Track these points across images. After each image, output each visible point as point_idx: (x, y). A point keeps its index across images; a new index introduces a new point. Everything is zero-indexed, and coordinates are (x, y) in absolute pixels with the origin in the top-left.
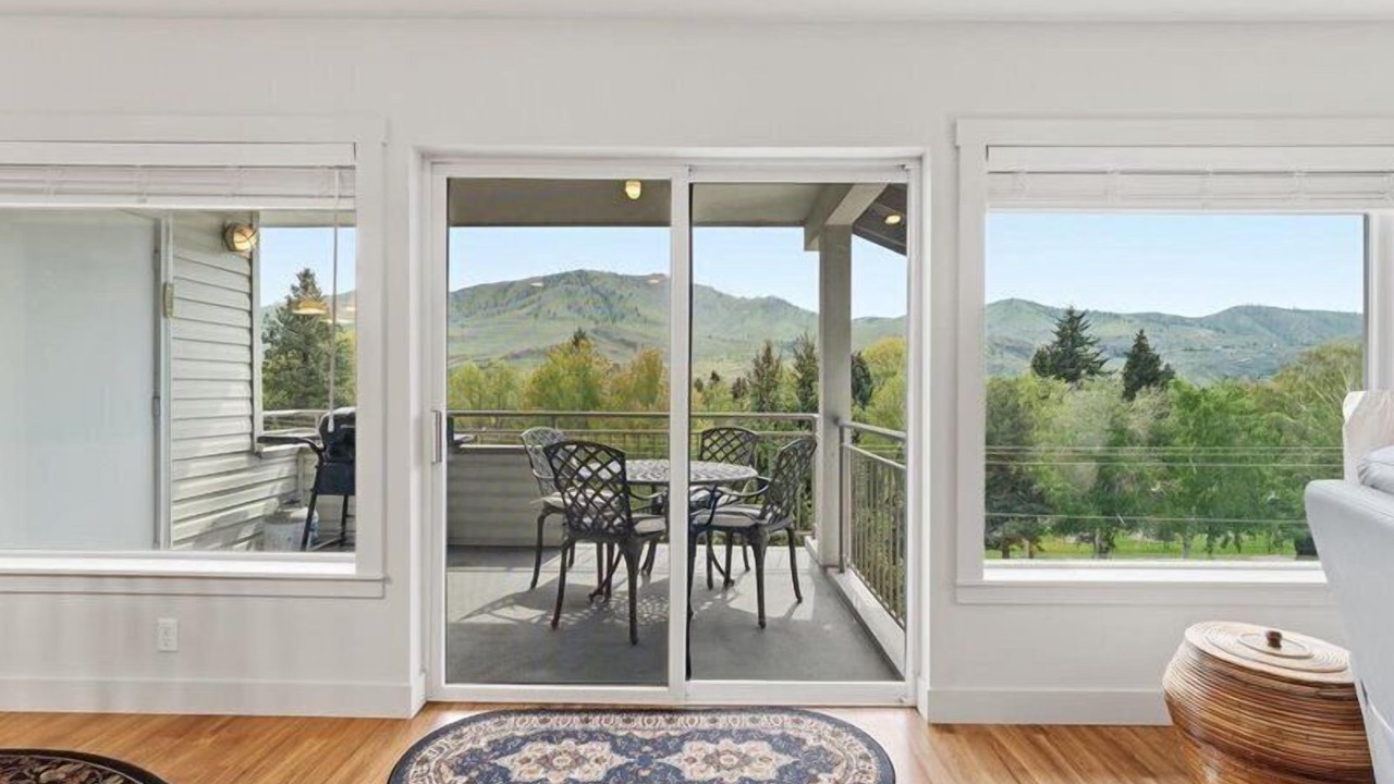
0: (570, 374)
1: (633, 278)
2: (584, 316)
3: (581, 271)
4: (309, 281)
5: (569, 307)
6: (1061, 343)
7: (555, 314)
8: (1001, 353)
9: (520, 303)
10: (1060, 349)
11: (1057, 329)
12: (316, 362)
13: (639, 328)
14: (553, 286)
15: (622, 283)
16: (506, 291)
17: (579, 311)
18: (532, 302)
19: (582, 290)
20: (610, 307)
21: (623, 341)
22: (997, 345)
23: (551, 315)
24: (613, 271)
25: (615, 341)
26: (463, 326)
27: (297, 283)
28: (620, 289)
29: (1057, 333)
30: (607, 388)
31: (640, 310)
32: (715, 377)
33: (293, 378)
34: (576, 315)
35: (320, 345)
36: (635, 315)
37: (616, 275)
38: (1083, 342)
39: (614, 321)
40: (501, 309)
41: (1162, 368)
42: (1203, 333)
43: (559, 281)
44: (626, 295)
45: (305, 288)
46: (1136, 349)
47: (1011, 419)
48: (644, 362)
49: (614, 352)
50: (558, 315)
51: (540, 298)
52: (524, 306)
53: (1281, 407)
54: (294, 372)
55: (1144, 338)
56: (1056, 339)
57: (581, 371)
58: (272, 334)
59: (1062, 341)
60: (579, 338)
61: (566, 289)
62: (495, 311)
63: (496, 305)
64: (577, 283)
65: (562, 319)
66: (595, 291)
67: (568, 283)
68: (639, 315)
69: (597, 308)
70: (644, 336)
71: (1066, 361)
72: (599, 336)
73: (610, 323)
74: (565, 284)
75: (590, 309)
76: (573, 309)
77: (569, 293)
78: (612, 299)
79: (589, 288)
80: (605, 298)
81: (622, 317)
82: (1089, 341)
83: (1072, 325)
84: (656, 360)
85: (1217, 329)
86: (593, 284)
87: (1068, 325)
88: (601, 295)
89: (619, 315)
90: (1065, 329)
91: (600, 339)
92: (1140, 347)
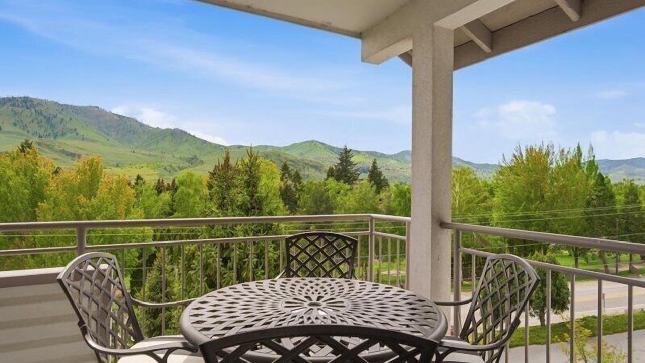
0: (17, 175)
2: (29, 132)
5: (15, 124)
6: (341, 164)
8: (308, 169)
10: (340, 167)
11: (339, 157)
13: (78, 143)
15: (63, 110)
17: (25, 127)
19: (27, 112)
20: (53, 126)
21: (63, 152)
22: (306, 164)
25: (56, 151)
28: (61, 113)
29: (339, 159)
30: (53, 186)
31: (78, 131)
32: (139, 178)
34: (21, 131)
36: (75, 133)
38: (351, 164)
39: (55, 138)
41: (382, 178)
42: (393, 162)
43: (5, 103)
44: (66, 119)
46: (373, 168)
47: (326, 204)
48: (87, 167)
49: (56, 159)
50: (4, 129)
55: (376, 163)
56: (339, 162)
57: (27, 172)
59: (341, 163)
60: (25, 147)
64: (23, 107)
66: (39, 113)
67: (13, 105)
68: (77, 134)
69: (40, 126)
70: (81, 149)
71: (343, 174)
72: (43, 147)
73: (52, 139)
74: (11, 106)
75: (34, 127)
76: (18, 126)
77: (16, 114)
78: (54, 121)
79: (34, 111)
80: (48, 120)
81: (63, 135)
82: (354, 163)
83: (345, 155)
84: (98, 166)
85: (398, 161)
86: (37, 109)
87: (344, 155)
88: (45, 117)
89: (60, 133)
90: (343, 157)
91: (44, 149)
92: (375, 167)
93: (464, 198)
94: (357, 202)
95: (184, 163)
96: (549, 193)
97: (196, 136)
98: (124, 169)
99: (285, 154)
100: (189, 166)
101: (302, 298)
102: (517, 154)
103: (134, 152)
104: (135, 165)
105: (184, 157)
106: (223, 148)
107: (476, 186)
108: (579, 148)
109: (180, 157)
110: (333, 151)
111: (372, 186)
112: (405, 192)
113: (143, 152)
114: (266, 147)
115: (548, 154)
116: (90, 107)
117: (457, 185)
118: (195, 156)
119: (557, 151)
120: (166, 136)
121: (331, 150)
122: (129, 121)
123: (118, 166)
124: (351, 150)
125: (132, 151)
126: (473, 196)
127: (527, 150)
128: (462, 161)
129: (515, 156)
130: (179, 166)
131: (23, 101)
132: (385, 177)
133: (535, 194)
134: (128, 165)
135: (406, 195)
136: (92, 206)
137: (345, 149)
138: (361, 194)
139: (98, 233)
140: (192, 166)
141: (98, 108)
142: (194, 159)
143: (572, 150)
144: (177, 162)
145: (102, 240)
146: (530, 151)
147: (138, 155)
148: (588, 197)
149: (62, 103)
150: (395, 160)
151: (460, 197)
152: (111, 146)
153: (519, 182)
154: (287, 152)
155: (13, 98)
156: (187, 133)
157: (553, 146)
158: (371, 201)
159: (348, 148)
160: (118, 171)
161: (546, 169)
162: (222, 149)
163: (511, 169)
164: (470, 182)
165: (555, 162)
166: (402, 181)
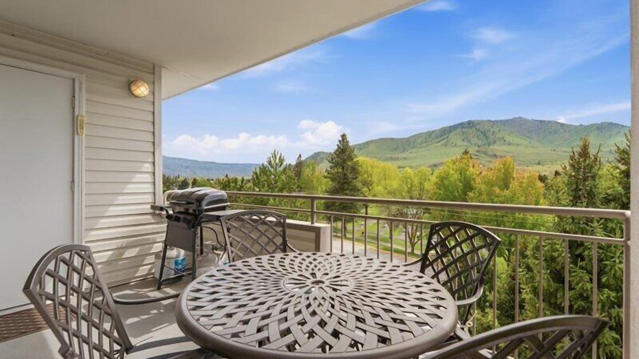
0: (456, 173)
1: (501, 121)
2: (471, 144)
3: (470, 121)
4: (344, 137)
5: (463, 140)
7: (456, 144)
9: (438, 140)
12: (347, 170)
13: (506, 148)
14: (454, 130)
15: (494, 125)
16: (430, 135)
17: (469, 141)
18: (443, 139)
19: (471, 130)
20: (487, 137)
21: (494, 155)
23: (454, 144)
24: (488, 119)
25: (490, 156)
26: (411, 153)
27: (341, 139)
28: (492, 127)
30: (478, 180)
31: (505, 139)
33: (339, 176)
35: (348, 163)
36: (503, 141)
37: (490, 121)
39: (489, 146)
40: (429, 143)
43: (457, 128)
44: (497, 131)
45: (343, 140)
48: (502, 166)
49: (490, 162)
50: (457, 144)
51: (448, 137)
52: (439, 142)
54: (339, 174)
57: (463, 172)
58: (332, 160)
60: (464, 155)
61: (462, 131)
62: (425, 145)
63: (426, 142)
64: (468, 128)
65: (460, 146)
66: (478, 130)
67: (463, 127)
68: (505, 141)
69: (479, 139)
70: (508, 152)
72: (481, 154)
73: (487, 146)
74: (461, 128)
75: (475, 140)
76: (465, 141)
77: (464, 133)
78: (488, 134)
79: (474, 129)
80: (484, 134)
81: (494, 143)
84: (510, 164)
86: (477, 127)
88: (482, 132)
89: (492, 142)
91: (481, 155)
98: (545, 166)
101: (307, 274)
103: (555, 150)
104: (556, 162)
113: (565, 149)
116: (515, 118)
120: (591, 132)
122: (550, 123)
123: (539, 164)
125: (553, 149)
130: (608, 159)
131: (468, 124)
134: (550, 162)
136: (505, 196)
139: (510, 219)
141: (521, 118)
144: (605, 156)
145: (513, 224)
147: (560, 153)
149: (493, 120)
152: (533, 147)
155: (462, 123)
160: (540, 168)
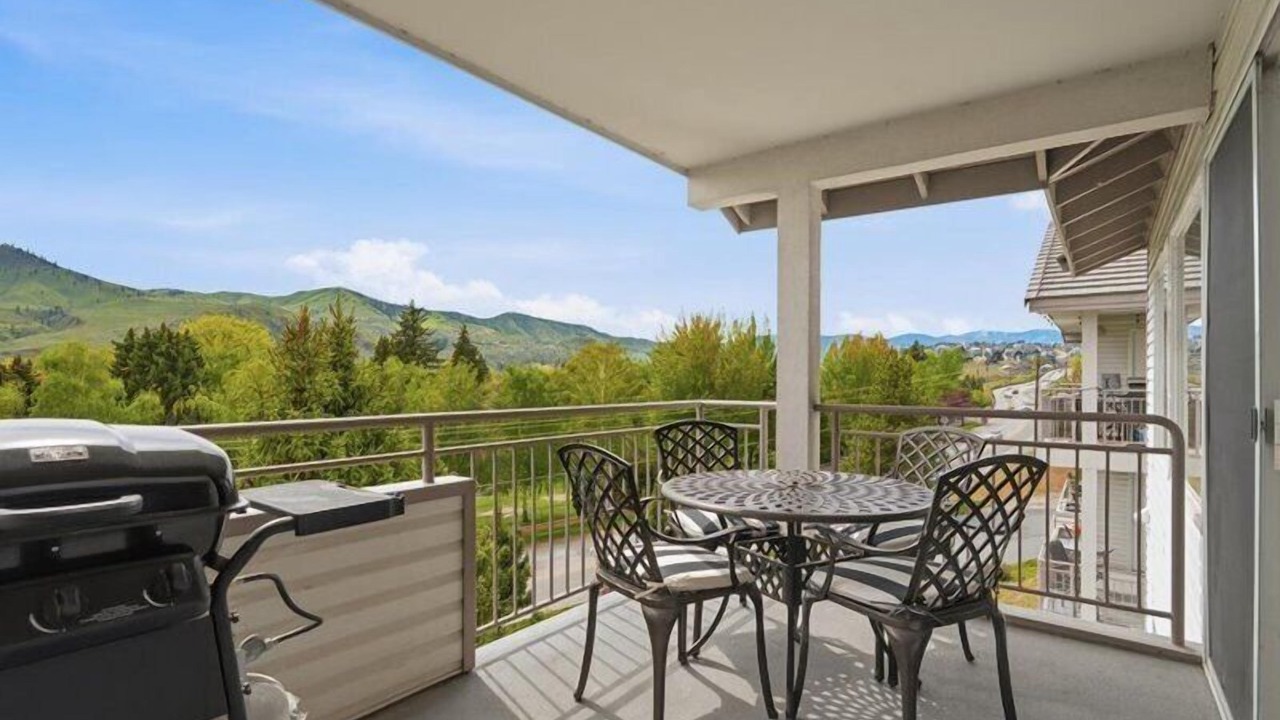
6: (404, 333)
10: (403, 338)
29: (401, 324)
38: (422, 332)
41: (478, 357)
42: (488, 331)
46: (461, 340)
53: (568, 387)
55: (466, 333)
56: (400, 328)
59: (404, 331)
71: (408, 349)
82: (427, 332)
83: (412, 316)
85: (496, 329)
87: (410, 318)
90: (407, 320)
92: (464, 338)
93: (613, 388)
94: (445, 398)
95: (26, 323)
96: (720, 381)
97: (59, 264)
99: (280, 311)
100: (41, 328)
102: (681, 325)
105: (27, 310)
106: (130, 292)
107: (628, 370)
108: (753, 319)
109: (15, 307)
110: (379, 309)
111: (470, 371)
112: (525, 380)
114: (239, 296)
115: (718, 325)
117: (602, 367)
118: (57, 308)
119: (729, 322)
121: (375, 306)
124: (422, 310)
126: (624, 385)
127: (693, 319)
128: (595, 332)
129: (677, 328)
132: (481, 357)
133: (704, 381)
135: (526, 385)
137: (412, 307)
138: (452, 384)
140: (47, 328)
142: (56, 313)
143: (745, 322)
146: (697, 320)
148: (765, 384)
150: (491, 328)
151: (607, 388)
153: (683, 365)
154: (284, 308)
156: (35, 257)
157: (724, 315)
158: (469, 396)
159: (417, 306)
161: (717, 346)
162: (129, 296)
163: (673, 346)
164: (619, 364)
165: (727, 335)
166: (503, 362)
